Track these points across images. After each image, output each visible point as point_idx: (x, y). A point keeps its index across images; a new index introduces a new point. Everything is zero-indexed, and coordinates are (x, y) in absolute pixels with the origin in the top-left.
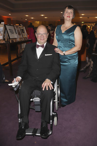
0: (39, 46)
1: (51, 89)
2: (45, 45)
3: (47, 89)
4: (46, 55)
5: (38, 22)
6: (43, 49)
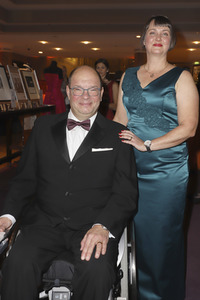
0: (73, 124)
2: (92, 120)
4: (94, 150)
5: (74, 60)
6: (87, 132)
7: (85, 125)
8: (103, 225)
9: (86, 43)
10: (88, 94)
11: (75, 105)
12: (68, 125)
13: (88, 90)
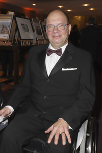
1: (64, 143)
3: (56, 143)
4: (63, 69)
5: (80, 17)
6: (60, 57)
7: (58, 52)
8: (65, 120)
9: (86, 5)
10: (57, 29)
11: (50, 38)
12: (47, 52)
13: (57, 26)
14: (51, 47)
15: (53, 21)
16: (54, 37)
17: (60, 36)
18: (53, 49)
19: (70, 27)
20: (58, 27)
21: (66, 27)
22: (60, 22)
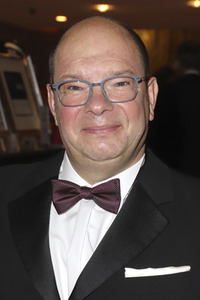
4: (130, 273)
7: (105, 195)
10: (104, 98)
11: (72, 134)
12: (56, 197)
13: (102, 85)
14: (69, 173)
15: (87, 61)
16: (88, 130)
17: (116, 127)
18: (81, 182)
19: (154, 89)
20: (108, 87)
21: (140, 88)
22: (116, 68)
